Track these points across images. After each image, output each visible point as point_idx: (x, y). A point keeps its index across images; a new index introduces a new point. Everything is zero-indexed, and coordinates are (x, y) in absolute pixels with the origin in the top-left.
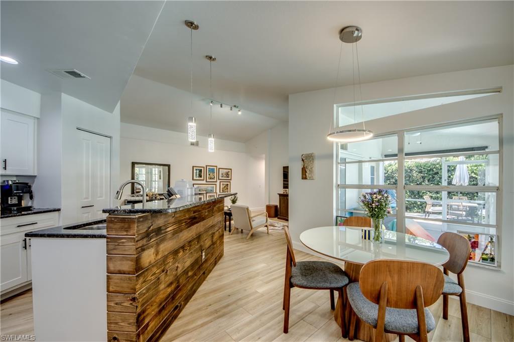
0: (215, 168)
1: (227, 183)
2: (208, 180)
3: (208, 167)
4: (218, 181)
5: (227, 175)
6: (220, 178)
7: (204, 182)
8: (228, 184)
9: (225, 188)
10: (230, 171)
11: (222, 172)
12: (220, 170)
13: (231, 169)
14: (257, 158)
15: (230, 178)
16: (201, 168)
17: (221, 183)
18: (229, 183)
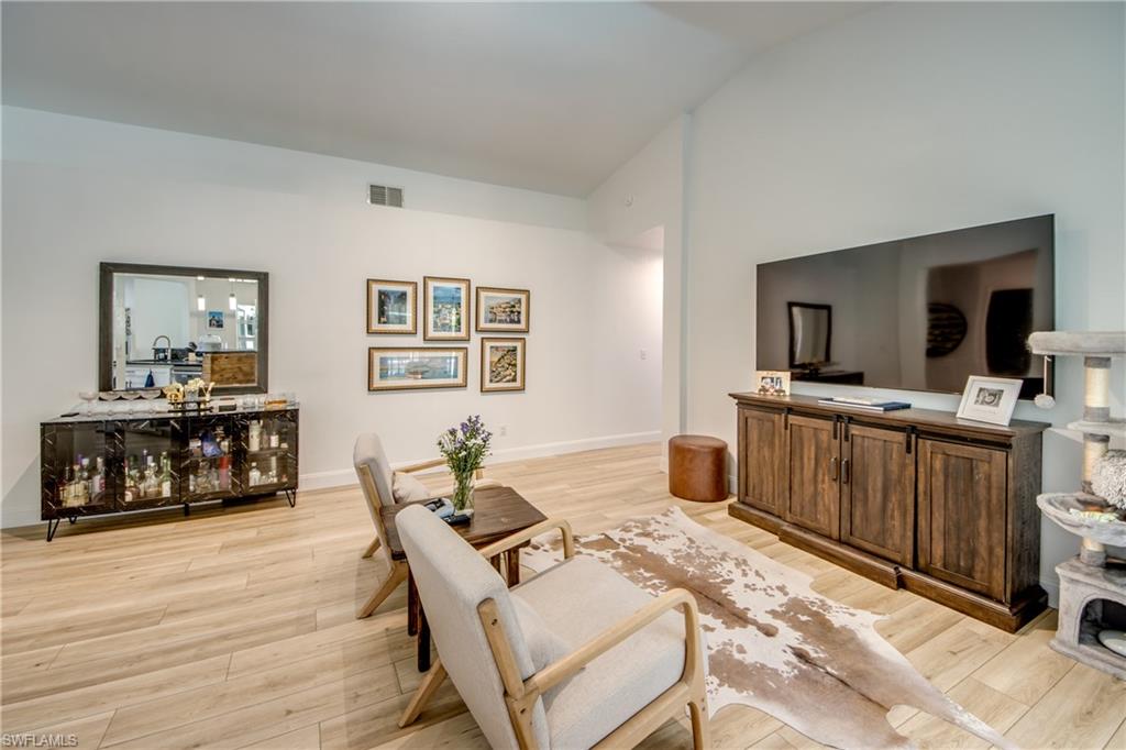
0: (463, 286)
1: (510, 344)
2: (432, 333)
3: (431, 285)
4: (476, 338)
5: (513, 313)
6: (483, 325)
7: (418, 341)
8: (515, 349)
9: (504, 362)
10: (523, 297)
11: (493, 303)
12: (483, 294)
13: (527, 292)
14: (633, 250)
15: (522, 326)
16: (401, 288)
17: (488, 345)
18: (519, 345)
